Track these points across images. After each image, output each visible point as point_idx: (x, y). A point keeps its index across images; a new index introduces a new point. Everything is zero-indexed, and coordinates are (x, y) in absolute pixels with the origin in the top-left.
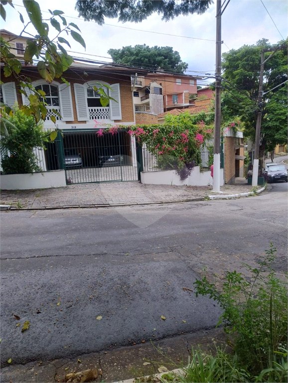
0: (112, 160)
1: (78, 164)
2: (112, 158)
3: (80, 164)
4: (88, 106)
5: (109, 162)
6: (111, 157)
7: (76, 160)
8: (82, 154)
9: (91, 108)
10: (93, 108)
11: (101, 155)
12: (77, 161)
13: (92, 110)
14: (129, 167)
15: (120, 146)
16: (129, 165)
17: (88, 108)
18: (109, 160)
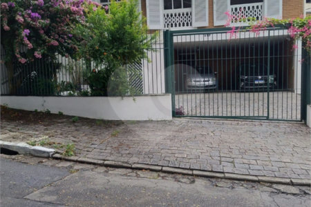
0: (260, 82)
1: (211, 86)
2: (261, 79)
3: (215, 85)
4: (232, 4)
5: (257, 85)
6: (260, 77)
7: (208, 81)
8: (220, 73)
9: (234, 6)
10: (238, 6)
11: (243, 74)
12: (211, 82)
13: (236, 9)
14: (290, 94)
15: (269, 56)
16: (288, 91)
17: (230, 7)
18: (256, 82)
